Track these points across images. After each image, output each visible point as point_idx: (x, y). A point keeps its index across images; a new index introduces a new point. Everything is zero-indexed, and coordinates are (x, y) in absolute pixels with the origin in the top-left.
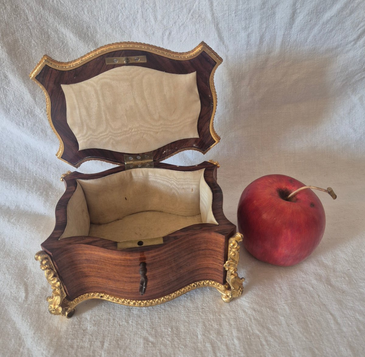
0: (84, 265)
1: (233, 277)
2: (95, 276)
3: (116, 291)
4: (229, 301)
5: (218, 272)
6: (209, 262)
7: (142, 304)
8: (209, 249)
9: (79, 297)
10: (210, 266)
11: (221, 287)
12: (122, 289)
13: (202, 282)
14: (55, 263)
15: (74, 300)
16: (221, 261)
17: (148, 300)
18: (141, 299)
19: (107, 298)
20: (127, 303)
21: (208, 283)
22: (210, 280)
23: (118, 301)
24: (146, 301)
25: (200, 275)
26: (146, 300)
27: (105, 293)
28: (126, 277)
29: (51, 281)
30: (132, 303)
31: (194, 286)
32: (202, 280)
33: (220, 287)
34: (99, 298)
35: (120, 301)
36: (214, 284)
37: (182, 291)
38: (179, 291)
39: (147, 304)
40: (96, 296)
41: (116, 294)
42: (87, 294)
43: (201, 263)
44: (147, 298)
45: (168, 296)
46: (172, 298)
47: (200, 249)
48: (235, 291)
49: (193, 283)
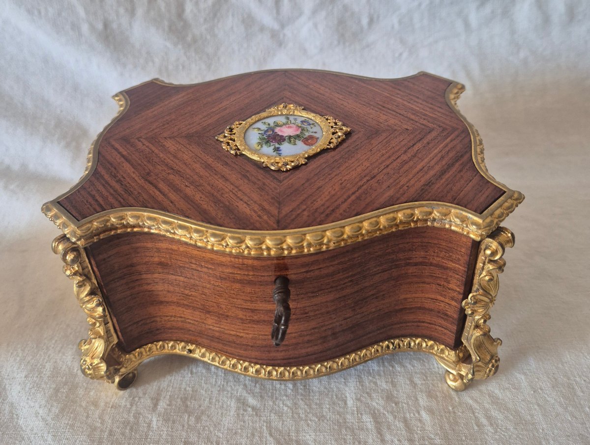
0: (156, 275)
1: (478, 333)
2: (178, 304)
3: (219, 340)
4: (463, 387)
5: (445, 320)
6: (427, 296)
7: (274, 373)
8: (431, 264)
9: (144, 347)
10: (427, 306)
11: (449, 354)
12: (234, 338)
13: (407, 341)
14: (93, 262)
15: (133, 352)
16: (455, 294)
17: (288, 367)
18: (272, 362)
19: (200, 354)
20: (243, 369)
21: (419, 344)
22: (423, 337)
23: (223, 363)
24: (282, 369)
25: (404, 325)
26: (282, 366)
27: (199, 345)
28: (242, 309)
29: (84, 303)
30: (252, 370)
31: (388, 347)
32: (405, 336)
33: (447, 353)
34: (185, 353)
35: (228, 362)
36: (432, 347)
37: (362, 355)
38: (356, 354)
39: (284, 376)
40: (179, 349)
41: (220, 346)
42: (161, 343)
43: (408, 296)
44: (285, 361)
45: (331, 363)
46: (340, 367)
47: (411, 261)
48: (480, 364)
49: (385, 340)
